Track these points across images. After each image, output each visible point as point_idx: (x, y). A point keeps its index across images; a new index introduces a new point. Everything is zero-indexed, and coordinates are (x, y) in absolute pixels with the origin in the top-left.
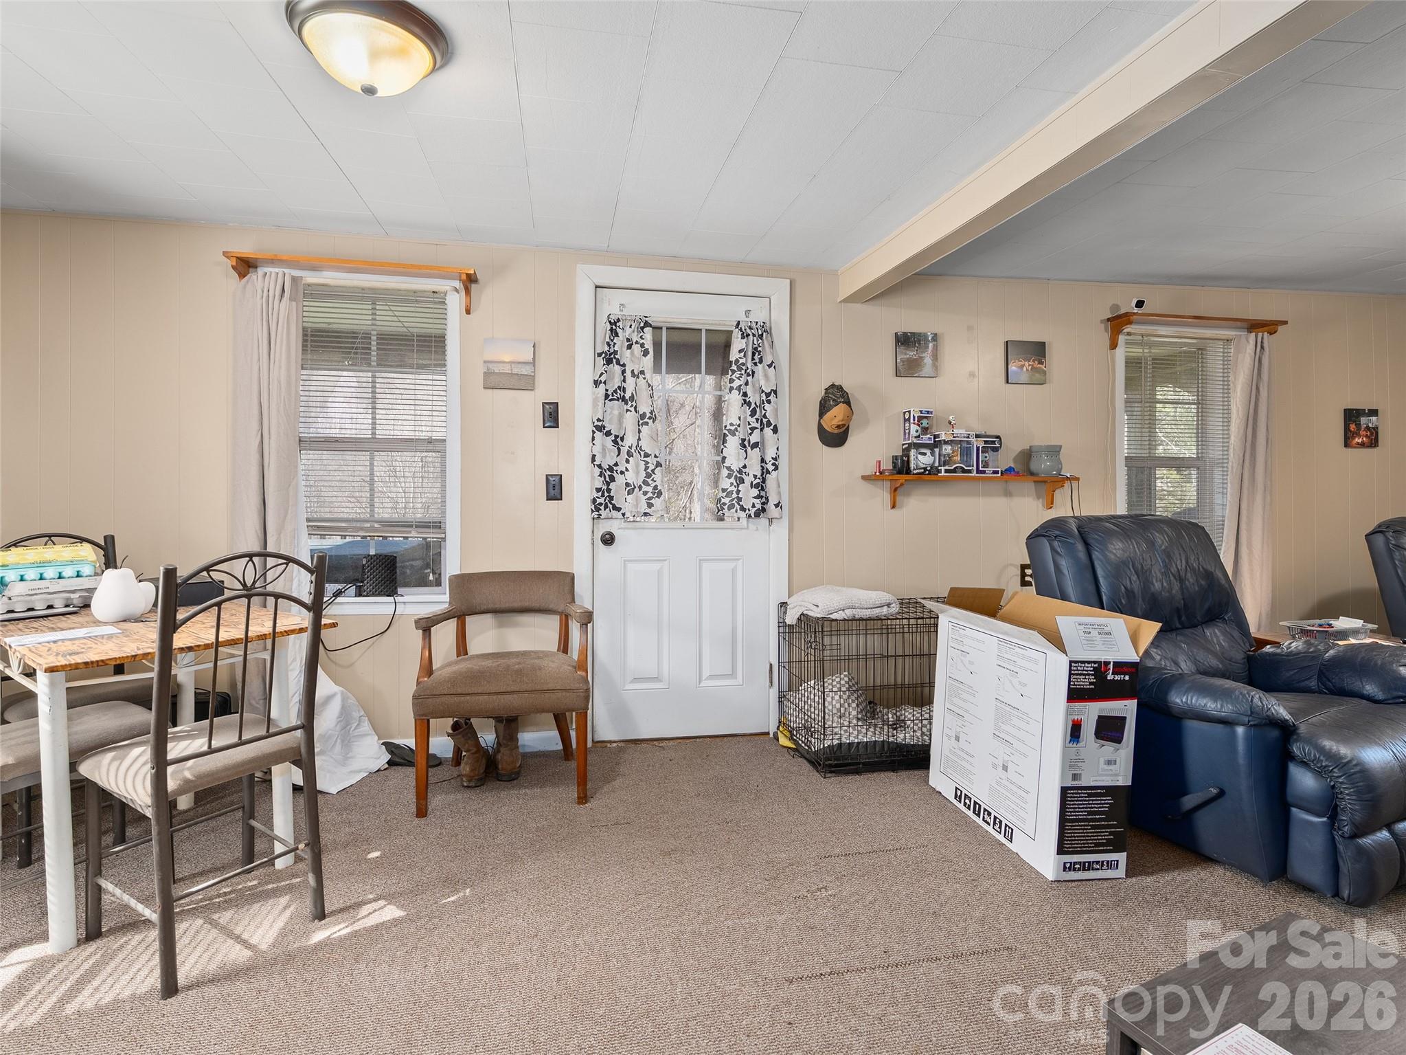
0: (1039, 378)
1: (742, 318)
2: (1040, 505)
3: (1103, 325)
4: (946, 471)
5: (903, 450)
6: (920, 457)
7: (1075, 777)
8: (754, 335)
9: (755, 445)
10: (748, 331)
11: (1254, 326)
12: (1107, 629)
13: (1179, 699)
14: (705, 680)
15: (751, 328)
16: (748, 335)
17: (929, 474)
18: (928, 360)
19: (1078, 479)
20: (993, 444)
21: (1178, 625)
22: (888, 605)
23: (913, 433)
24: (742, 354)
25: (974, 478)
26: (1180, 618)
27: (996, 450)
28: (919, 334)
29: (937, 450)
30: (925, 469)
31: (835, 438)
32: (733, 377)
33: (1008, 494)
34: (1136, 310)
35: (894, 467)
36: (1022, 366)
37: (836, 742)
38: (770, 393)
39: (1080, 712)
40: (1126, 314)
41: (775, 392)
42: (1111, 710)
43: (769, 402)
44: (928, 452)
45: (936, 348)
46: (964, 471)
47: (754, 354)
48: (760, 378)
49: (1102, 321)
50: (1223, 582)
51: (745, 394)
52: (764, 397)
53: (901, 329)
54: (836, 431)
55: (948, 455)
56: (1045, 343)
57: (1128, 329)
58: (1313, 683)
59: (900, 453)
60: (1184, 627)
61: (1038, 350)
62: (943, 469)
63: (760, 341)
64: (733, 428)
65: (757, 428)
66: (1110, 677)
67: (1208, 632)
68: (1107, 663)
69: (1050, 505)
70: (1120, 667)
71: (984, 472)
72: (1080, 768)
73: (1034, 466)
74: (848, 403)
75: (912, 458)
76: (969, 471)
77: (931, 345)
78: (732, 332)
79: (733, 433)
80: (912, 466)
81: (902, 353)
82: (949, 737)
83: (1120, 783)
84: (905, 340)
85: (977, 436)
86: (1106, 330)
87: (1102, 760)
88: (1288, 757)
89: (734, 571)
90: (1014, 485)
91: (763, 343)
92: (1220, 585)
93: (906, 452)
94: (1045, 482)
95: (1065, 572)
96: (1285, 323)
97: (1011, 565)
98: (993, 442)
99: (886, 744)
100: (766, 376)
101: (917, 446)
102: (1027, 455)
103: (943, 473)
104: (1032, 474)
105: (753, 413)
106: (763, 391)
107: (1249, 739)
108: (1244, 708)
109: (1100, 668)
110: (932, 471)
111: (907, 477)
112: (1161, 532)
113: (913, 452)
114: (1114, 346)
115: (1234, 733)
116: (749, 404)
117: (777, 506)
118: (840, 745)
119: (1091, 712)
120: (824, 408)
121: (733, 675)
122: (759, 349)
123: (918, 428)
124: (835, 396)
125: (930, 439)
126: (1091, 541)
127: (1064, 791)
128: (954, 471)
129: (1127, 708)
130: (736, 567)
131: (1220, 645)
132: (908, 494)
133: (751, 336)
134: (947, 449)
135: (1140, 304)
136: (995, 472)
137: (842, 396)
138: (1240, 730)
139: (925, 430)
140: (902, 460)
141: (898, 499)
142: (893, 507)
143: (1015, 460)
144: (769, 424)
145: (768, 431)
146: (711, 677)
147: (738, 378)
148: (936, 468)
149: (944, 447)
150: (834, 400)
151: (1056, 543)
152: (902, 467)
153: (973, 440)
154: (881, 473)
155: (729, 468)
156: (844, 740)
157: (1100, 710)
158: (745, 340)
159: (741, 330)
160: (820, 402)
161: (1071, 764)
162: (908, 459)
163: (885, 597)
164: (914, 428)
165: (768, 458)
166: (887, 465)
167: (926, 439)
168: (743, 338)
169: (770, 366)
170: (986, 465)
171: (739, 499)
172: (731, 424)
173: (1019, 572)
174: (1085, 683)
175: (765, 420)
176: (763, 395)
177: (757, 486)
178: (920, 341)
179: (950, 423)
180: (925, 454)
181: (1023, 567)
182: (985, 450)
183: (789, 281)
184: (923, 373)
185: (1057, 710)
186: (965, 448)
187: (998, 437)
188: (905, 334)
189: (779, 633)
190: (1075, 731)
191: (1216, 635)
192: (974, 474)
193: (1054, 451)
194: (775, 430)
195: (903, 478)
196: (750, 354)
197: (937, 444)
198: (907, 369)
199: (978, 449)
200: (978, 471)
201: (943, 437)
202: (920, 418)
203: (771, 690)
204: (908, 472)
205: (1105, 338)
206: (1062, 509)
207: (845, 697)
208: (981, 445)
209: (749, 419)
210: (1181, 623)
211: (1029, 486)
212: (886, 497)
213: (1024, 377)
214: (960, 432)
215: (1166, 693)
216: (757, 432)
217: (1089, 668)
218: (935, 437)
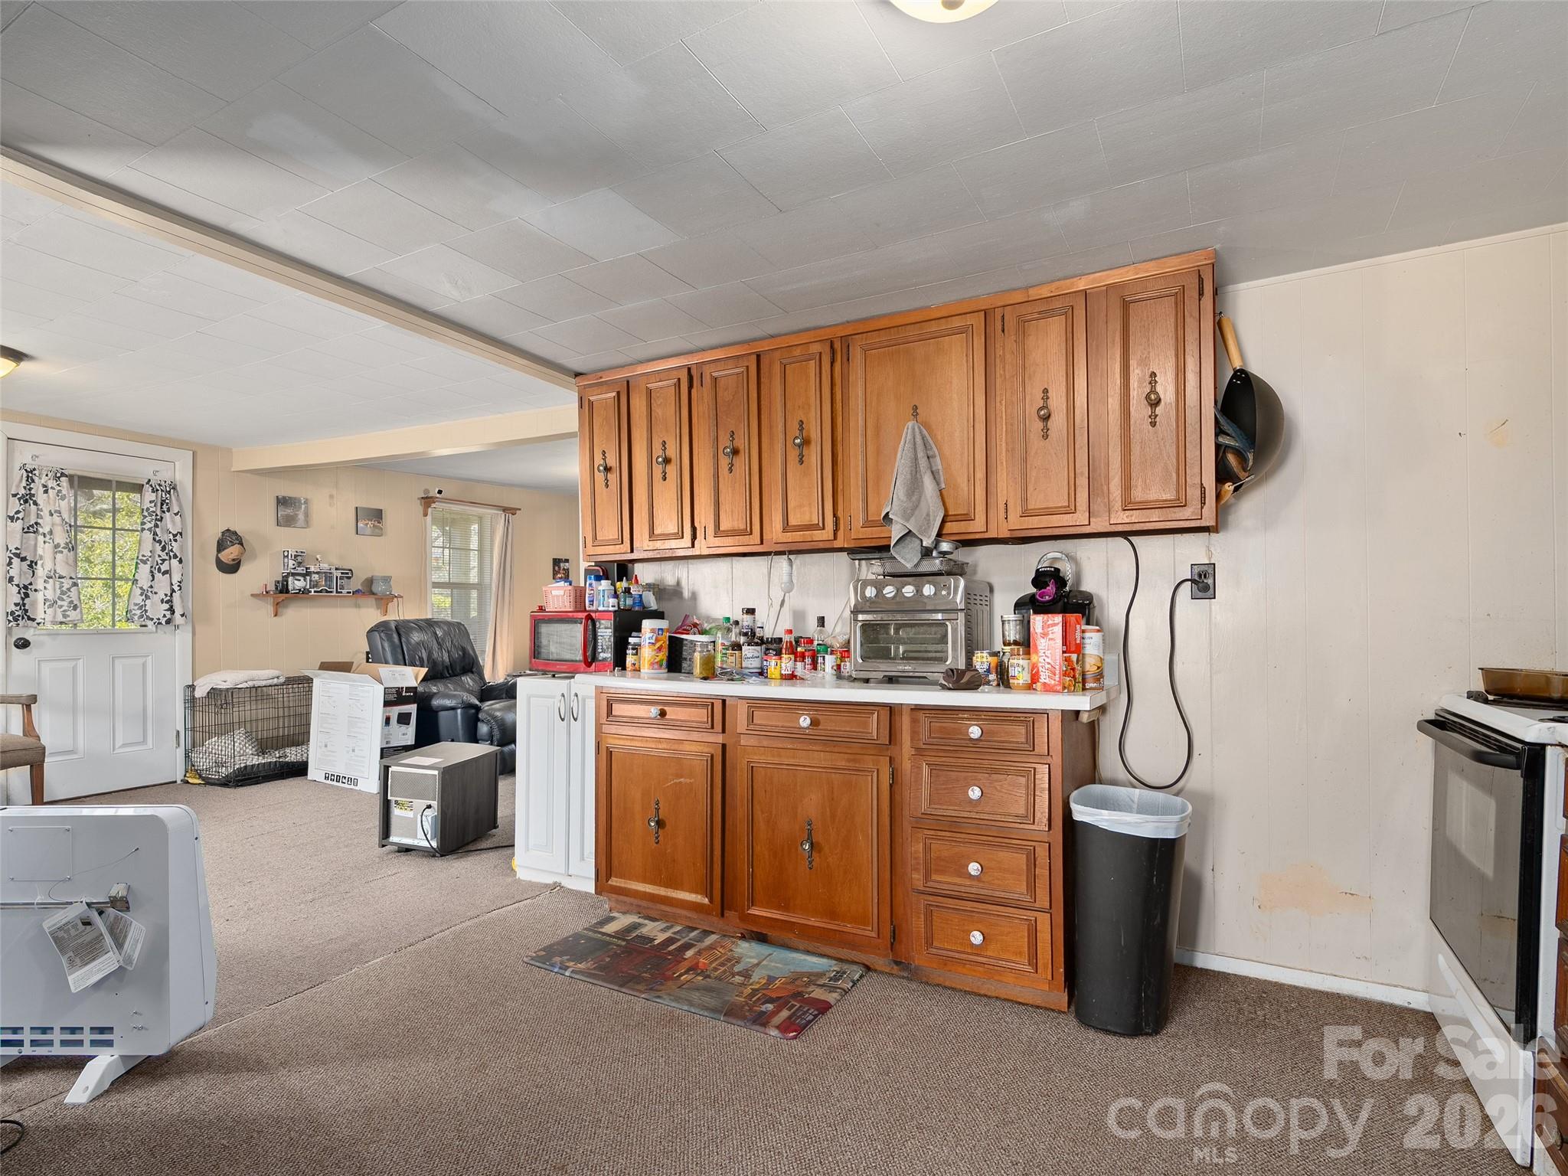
0: (378, 532)
1: (151, 476)
2: (379, 614)
3: (419, 501)
4: (315, 592)
5: (283, 577)
6: (296, 582)
7: (387, 743)
8: (162, 491)
9: (165, 573)
10: (158, 487)
11: (505, 510)
12: (403, 673)
13: (436, 702)
14: (119, 748)
15: (160, 485)
16: (157, 490)
17: (303, 593)
18: (301, 516)
19: (402, 597)
20: (348, 574)
21: (448, 675)
22: (278, 678)
23: (291, 566)
24: (153, 504)
25: (335, 596)
26: (448, 672)
27: (349, 578)
28: (295, 498)
29: (308, 578)
30: (300, 590)
31: (231, 568)
32: (145, 520)
33: (357, 606)
34: (438, 495)
35: (277, 588)
36: (367, 524)
37: (242, 765)
38: (176, 535)
39: (389, 712)
40: (431, 497)
41: (181, 534)
42: (406, 710)
43: (176, 541)
44: (302, 579)
45: (307, 508)
46: (327, 592)
47: (162, 504)
48: (168, 523)
49: (418, 499)
50: (471, 652)
51: (155, 534)
52: (172, 537)
53: (282, 493)
54: (232, 563)
55: (316, 581)
56: (381, 510)
57: (433, 505)
58: (504, 696)
59: (280, 579)
60: (451, 676)
61: (378, 515)
62: (313, 590)
63: (168, 495)
64: (145, 558)
65: (166, 560)
66: (404, 694)
67: (463, 678)
68: (402, 688)
69: (386, 613)
70: (408, 689)
71: (341, 592)
72: (389, 738)
73: (374, 589)
74: (241, 544)
75: (290, 583)
76: (331, 592)
77: (303, 506)
78: (143, 485)
79: (145, 562)
80: (290, 588)
81: (282, 511)
82: (320, 747)
83: (409, 744)
84: (282, 502)
85: (336, 569)
86: (421, 505)
87: (400, 734)
88: (478, 720)
89: (144, 665)
90: (362, 600)
91: (170, 497)
92: (469, 654)
93: (285, 578)
94: (382, 599)
95: (387, 649)
96: (520, 509)
97: (360, 652)
98: (347, 573)
99: (278, 764)
100: (173, 522)
101: (293, 575)
102: (370, 582)
103: (313, 593)
104: (373, 594)
105: (163, 549)
106: (170, 533)
107: (462, 714)
108: (460, 701)
109: (399, 691)
110: (305, 592)
111: (287, 595)
112: (440, 627)
113: (290, 579)
114: (426, 515)
115: (457, 713)
116: (160, 542)
117: (182, 615)
118: (246, 767)
119: (395, 712)
120: (221, 546)
121: (144, 741)
122: (167, 501)
123: (294, 562)
124: (229, 538)
125: (303, 570)
126: (402, 633)
127: (382, 749)
128: (321, 592)
129: (412, 708)
130: (146, 661)
131: (469, 685)
132: (286, 607)
133: (160, 491)
134: (316, 577)
135: (440, 492)
136: (348, 593)
137: (237, 539)
138: (459, 711)
139: (300, 564)
140: (282, 584)
141: (280, 610)
142: (276, 615)
143: (362, 584)
144: (175, 556)
145: (175, 562)
146: (124, 745)
147: (149, 522)
148: (308, 590)
149: (313, 575)
150: (231, 542)
151: (382, 634)
152: (283, 588)
153: (333, 571)
154: (267, 592)
155: (141, 588)
156: (248, 763)
157: (400, 710)
158: (155, 494)
159: (151, 486)
160: (218, 542)
161: (385, 737)
162: (287, 584)
163: (276, 673)
164: (291, 562)
165: (175, 581)
166: (271, 587)
167: (300, 570)
168: (153, 491)
169: (176, 514)
170: (342, 587)
171: (146, 611)
172: (143, 556)
173: (365, 656)
174: (392, 698)
175: (171, 554)
176: (171, 535)
177: (167, 602)
178: (295, 503)
179: (317, 559)
180: (300, 580)
181: (368, 653)
182: (341, 578)
183: (191, 452)
184: (297, 525)
185: (378, 711)
186: (328, 576)
187: (350, 570)
188: (284, 498)
189: (185, 708)
190: (387, 721)
191: (468, 680)
192: (334, 594)
193: (387, 580)
194: (181, 561)
195: (284, 596)
196: (159, 505)
197: (308, 574)
198: (286, 522)
199: (337, 577)
200: (337, 592)
201: (312, 569)
202: (296, 556)
203: (178, 750)
204: (287, 591)
205: (421, 509)
206: (393, 616)
207: (243, 743)
208: (339, 575)
209: (161, 553)
210: (449, 674)
211: (371, 600)
212: (271, 609)
213: (368, 531)
214: (325, 566)
215: (430, 700)
216: (167, 562)
217: (394, 690)
218: (307, 569)
